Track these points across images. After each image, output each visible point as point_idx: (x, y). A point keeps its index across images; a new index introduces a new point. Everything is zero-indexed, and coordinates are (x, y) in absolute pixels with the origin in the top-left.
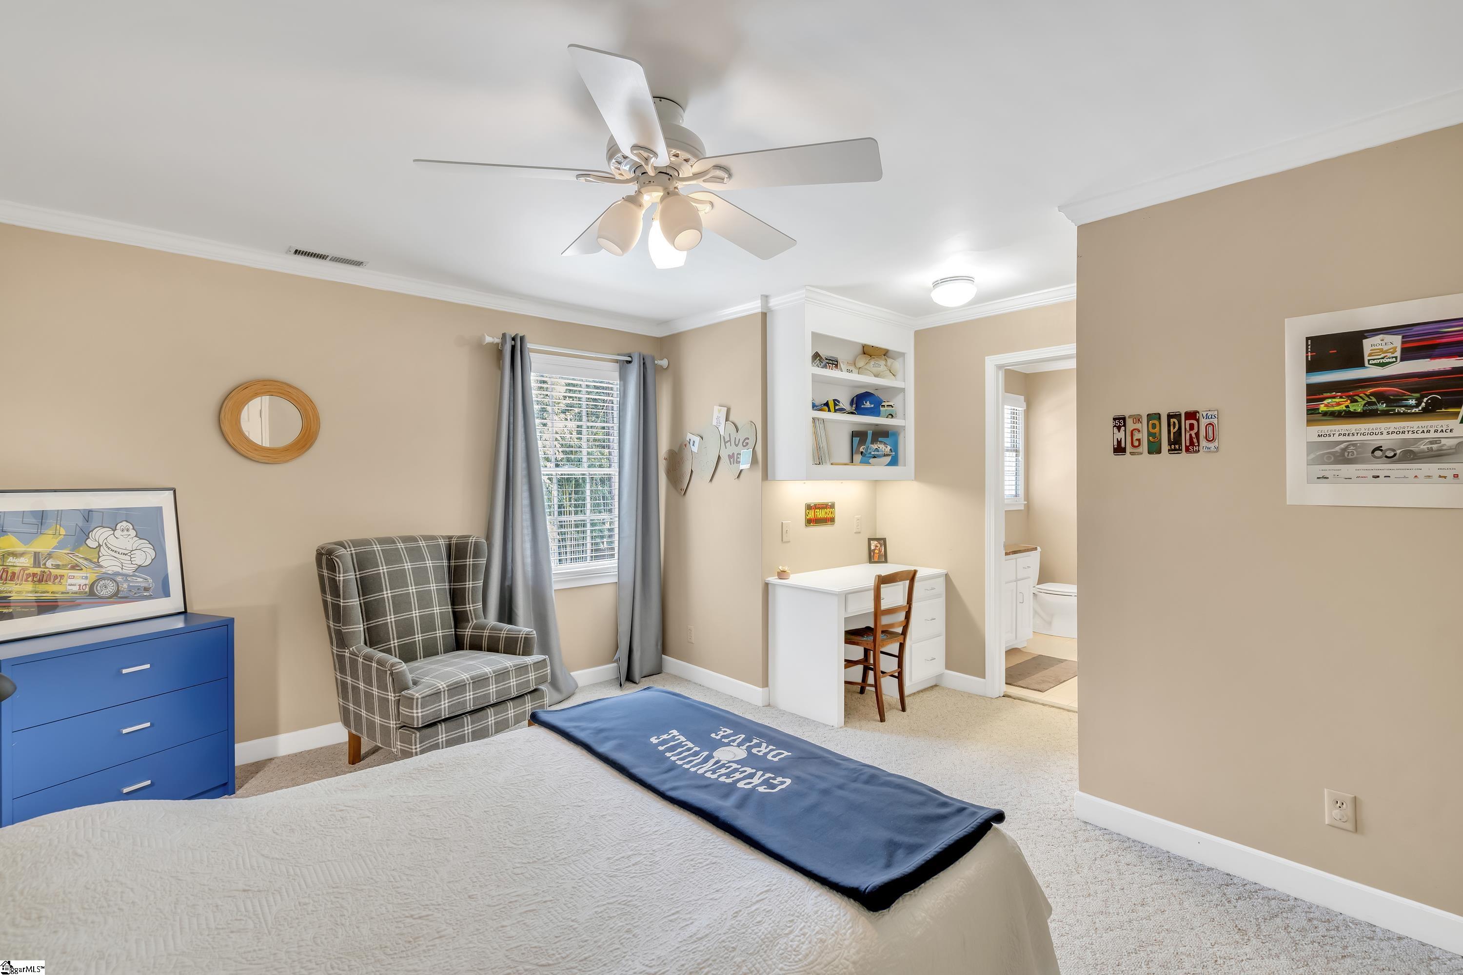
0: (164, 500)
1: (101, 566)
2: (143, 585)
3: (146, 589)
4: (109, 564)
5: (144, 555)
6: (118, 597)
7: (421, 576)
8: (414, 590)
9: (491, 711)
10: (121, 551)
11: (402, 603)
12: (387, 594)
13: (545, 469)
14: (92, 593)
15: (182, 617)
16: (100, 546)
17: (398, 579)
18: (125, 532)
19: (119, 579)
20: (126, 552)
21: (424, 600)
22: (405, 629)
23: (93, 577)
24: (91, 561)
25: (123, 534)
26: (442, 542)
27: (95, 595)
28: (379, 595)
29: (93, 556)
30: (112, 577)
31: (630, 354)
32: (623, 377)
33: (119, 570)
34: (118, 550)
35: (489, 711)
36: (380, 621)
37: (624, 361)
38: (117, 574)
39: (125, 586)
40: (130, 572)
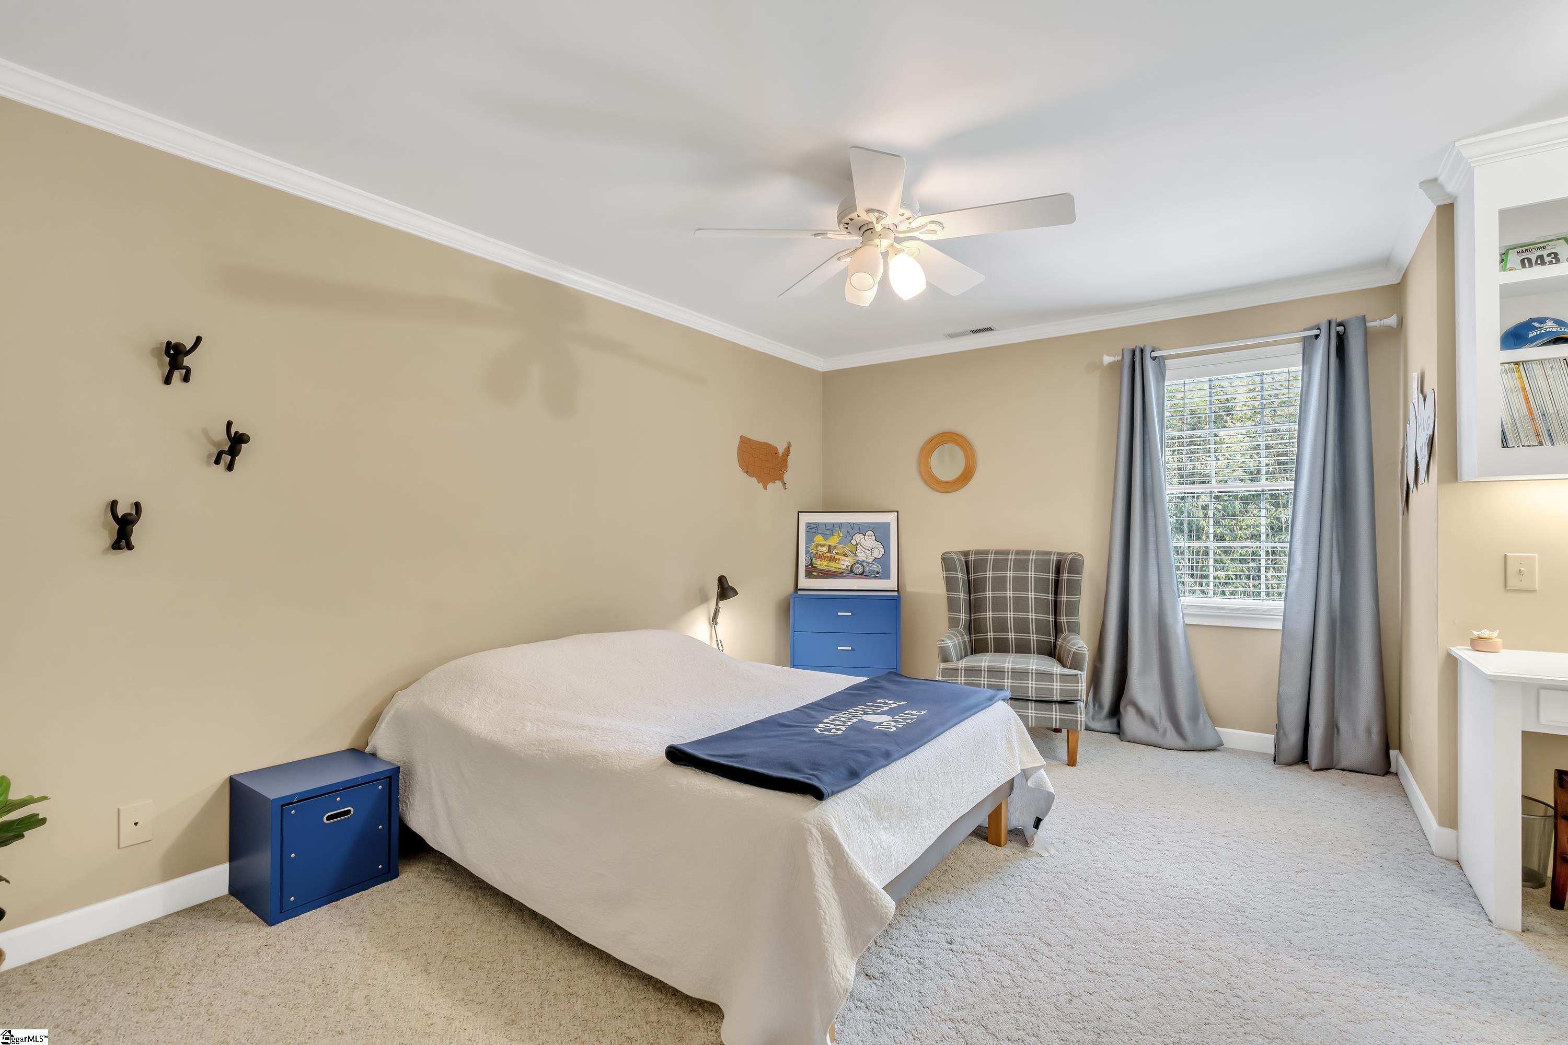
0: (891, 518)
1: (857, 556)
2: (877, 570)
3: (878, 573)
4: (861, 556)
5: (878, 553)
6: (863, 575)
7: (1021, 584)
8: (1011, 595)
9: (1032, 705)
10: (867, 548)
11: (999, 604)
12: (989, 594)
13: (1171, 487)
14: (851, 571)
15: (897, 592)
16: (857, 544)
17: (1000, 583)
18: (870, 537)
19: (865, 564)
20: (869, 549)
21: (1021, 604)
22: (1001, 625)
23: (853, 562)
24: (852, 552)
25: (869, 538)
26: (1054, 558)
27: (853, 572)
28: (983, 595)
29: (853, 550)
30: (861, 563)
31: (1318, 325)
32: (1307, 359)
33: (865, 559)
34: (866, 547)
35: (1030, 704)
36: (982, 615)
37: (1311, 336)
38: (864, 561)
39: (867, 569)
40: (871, 561)
